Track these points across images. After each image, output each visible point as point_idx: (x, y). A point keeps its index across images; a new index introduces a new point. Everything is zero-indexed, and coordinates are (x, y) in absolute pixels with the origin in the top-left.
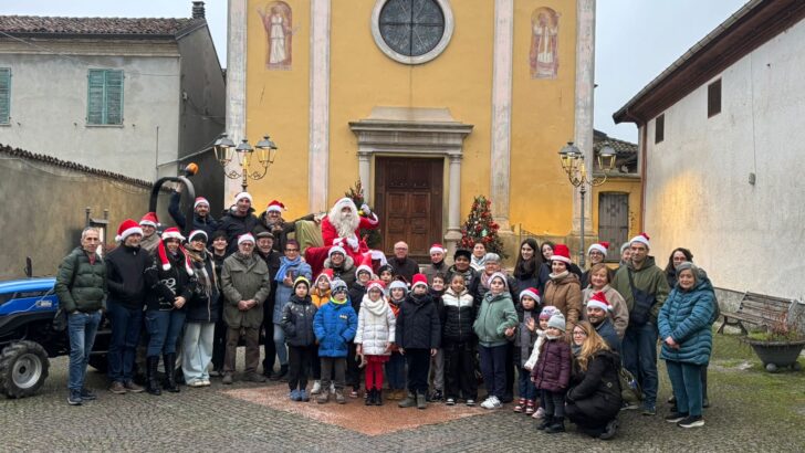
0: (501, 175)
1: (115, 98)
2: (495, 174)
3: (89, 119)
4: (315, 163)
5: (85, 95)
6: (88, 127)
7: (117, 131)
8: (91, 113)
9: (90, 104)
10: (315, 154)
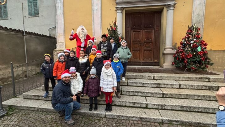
0: (199, 15)
1: (36, 6)
2: (195, 14)
3: (29, 15)
4: (95, 16)
5: (27, 6)
6: (29, 17)
7: (37, 18)
8: (29, 12)
9: (29, 9)
10: (95, 12)
